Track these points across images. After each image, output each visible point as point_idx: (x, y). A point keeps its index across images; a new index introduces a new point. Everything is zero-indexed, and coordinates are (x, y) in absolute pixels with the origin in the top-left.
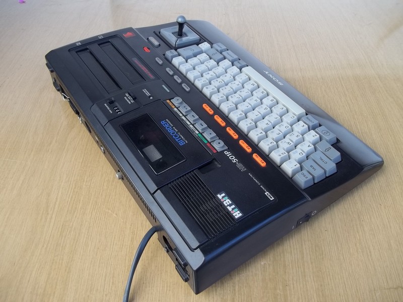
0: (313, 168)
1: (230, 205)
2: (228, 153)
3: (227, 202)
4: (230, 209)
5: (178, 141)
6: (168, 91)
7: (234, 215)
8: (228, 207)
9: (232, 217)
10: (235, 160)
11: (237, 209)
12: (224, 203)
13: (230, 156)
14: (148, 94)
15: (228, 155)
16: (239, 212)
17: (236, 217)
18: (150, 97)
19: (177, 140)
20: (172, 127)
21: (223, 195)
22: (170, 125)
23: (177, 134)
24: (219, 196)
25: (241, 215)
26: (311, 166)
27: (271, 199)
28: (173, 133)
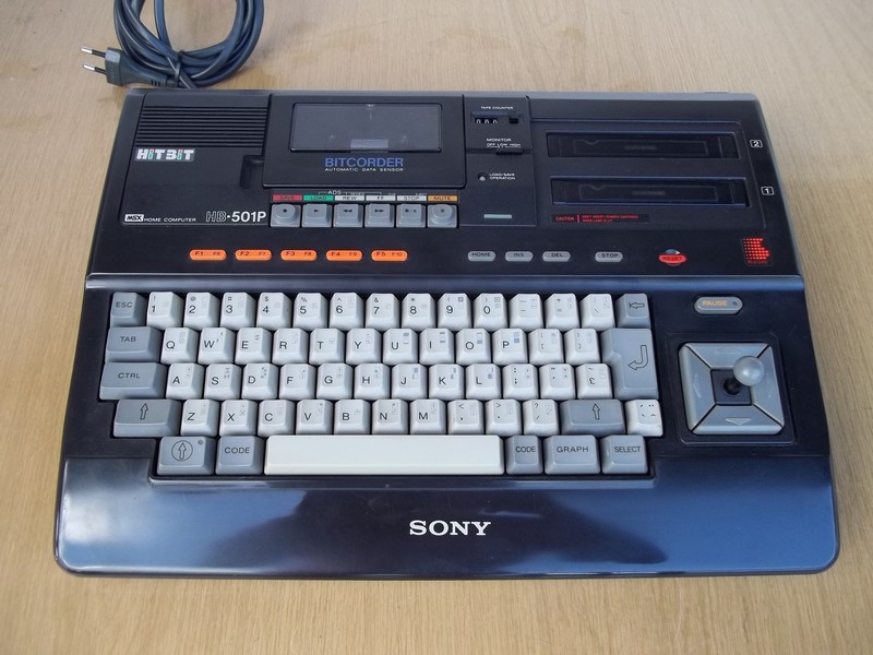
0: (127, 339)
1: (164, 155)
2: (259, 217)
3: (173, 155)
4: (159, 152)
5: (339, 161)
6: (486, 216)
7: (146, 151)
8: (163, 151)
9: (144, 147)
10: (238, 217)
11: (151, 158)
12: (174, 151)
13: (252, 216)
14: (495, 176)
15: (254, 214)
16: (145, 158)
17: (140, 151)
18: (487, 177)
19: (342, 160)
20: (378, 169)
21: (188, 158)
22: (385, 167)
23: (357, 166)
24: (192, 151)
25: (139, 157)
26: (134, 339)
27: (127, 216)
28: (362, 162)
